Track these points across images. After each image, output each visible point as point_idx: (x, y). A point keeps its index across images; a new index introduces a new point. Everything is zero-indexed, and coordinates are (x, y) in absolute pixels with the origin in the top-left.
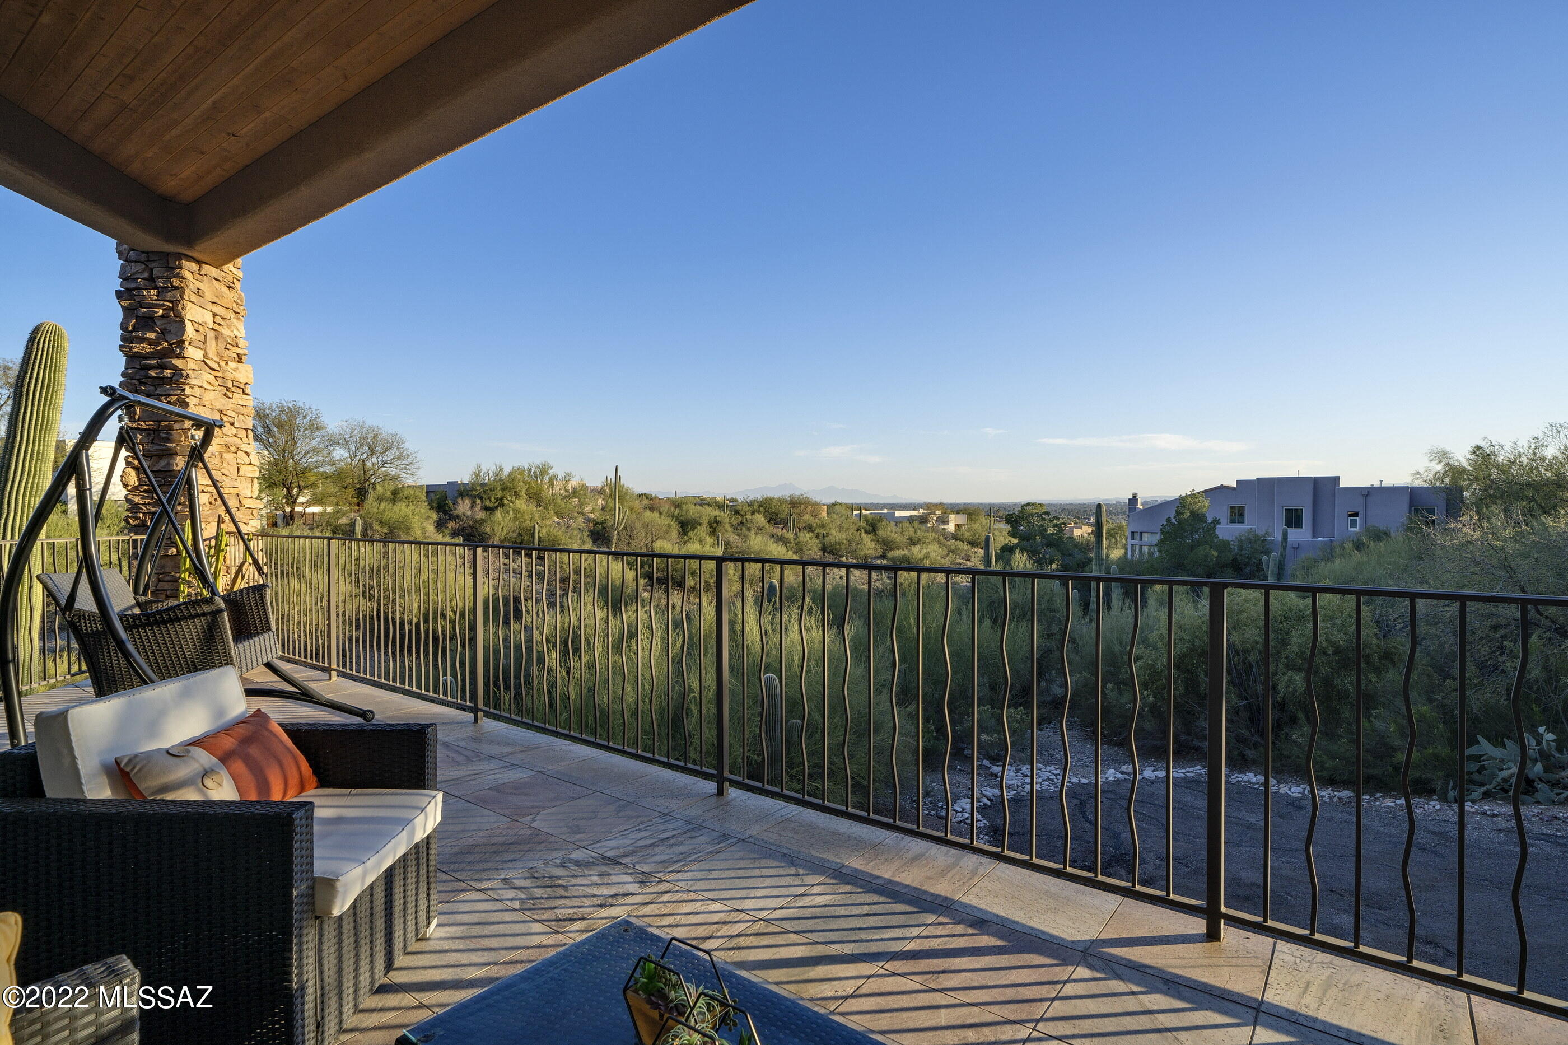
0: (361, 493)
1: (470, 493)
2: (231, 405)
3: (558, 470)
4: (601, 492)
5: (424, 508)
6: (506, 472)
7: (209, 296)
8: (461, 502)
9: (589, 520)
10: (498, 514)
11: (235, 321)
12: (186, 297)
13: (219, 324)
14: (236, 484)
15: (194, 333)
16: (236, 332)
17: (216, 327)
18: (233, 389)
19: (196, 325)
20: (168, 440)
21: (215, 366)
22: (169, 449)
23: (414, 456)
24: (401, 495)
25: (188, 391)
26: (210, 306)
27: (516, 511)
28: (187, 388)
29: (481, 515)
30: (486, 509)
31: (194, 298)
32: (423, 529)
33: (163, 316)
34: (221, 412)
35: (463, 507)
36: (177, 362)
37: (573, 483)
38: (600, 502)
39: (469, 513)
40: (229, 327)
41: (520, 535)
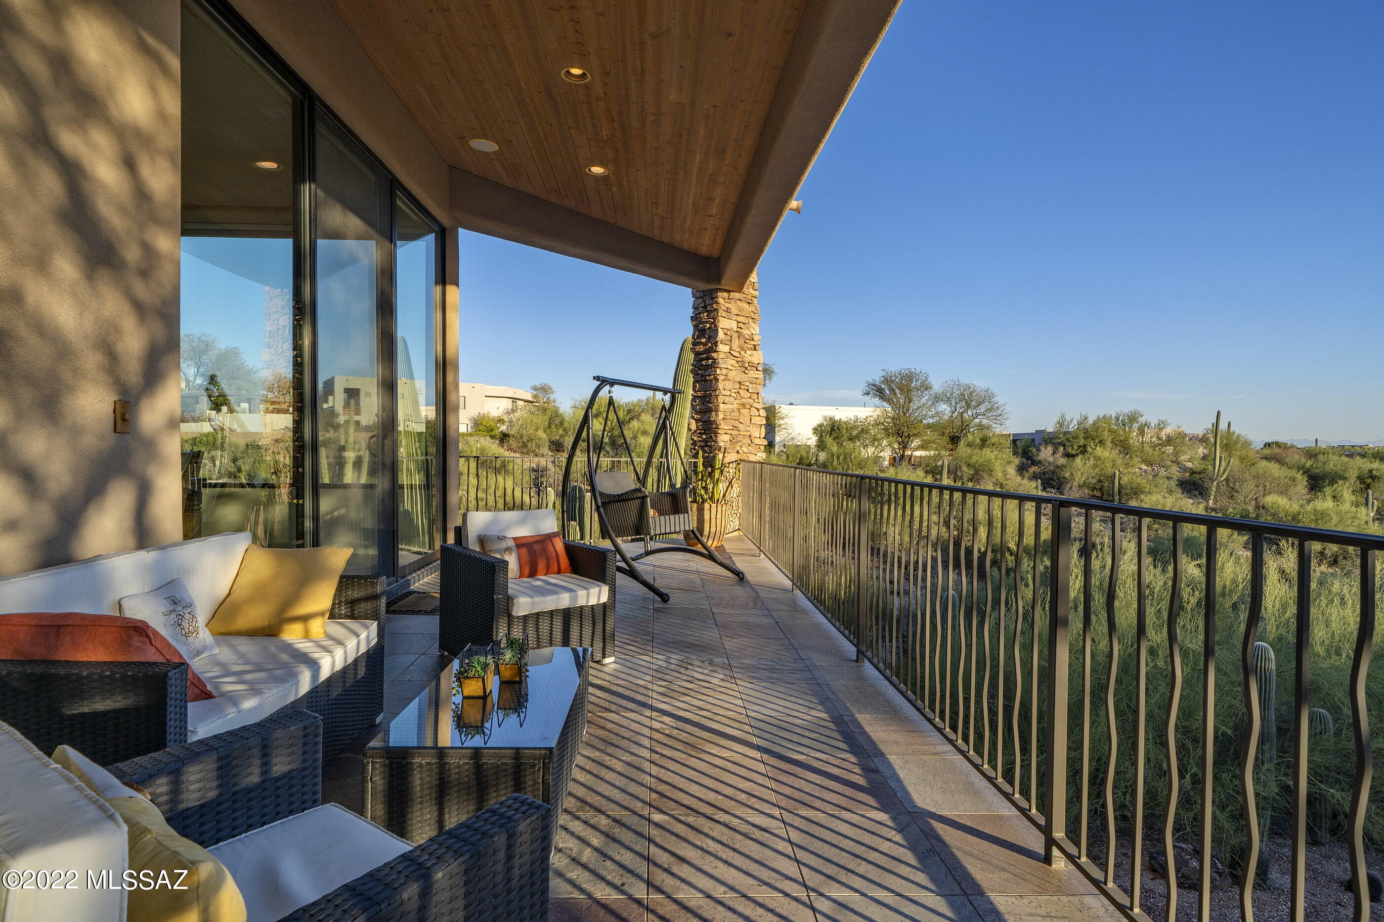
0: (954, 440)
1: (1053, 441)
2: (746, 379)
3: (1150, 417)
4: (1203, 440)
5: (1008, 453)
6: (1091, 421)
7: (734, 310)
8: (1043, 449)
9: (1184, 469)
10: (1078, 460)
11: (753, 324)
12: (719, 315)
13: (741, 328)
14: (749, 429)
15: (723, 335)
16: (753, 331)
17: (739, 330)
18: (749, 368)
19: (725, 331)
20: (709, 402)
21: (737, 354)
22: (710, 408)
23: (1003, 408)
24: (988, 442)
25: (718, 371)
26: (735, 317)
27: (1096, 458)
28: (718, 370)
29: (1062, 461)
30: (1068, 455)
31: (724, 314)
32: (1005, 473)
33: (709, 328)
34: (740, 383)
35: (1046, 454)
36: (714, 355)
37: (1168, 430)
38: (1201, 451)
39: (1051, 459)
40: (748, 328)
41: (1100, 481)
